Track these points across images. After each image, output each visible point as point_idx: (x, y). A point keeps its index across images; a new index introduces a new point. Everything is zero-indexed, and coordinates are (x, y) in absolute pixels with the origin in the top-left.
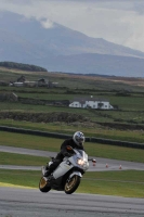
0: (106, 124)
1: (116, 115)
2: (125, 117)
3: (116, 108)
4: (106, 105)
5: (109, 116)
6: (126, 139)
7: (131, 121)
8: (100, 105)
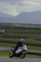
0: (3, 37)
1: (6, 34)
2: (8, 34)
3: (6, 32)
4: (3, 31)
5: (4, 34)
6: (9, 41)
7: (10, 36)
8: (1, 31)
